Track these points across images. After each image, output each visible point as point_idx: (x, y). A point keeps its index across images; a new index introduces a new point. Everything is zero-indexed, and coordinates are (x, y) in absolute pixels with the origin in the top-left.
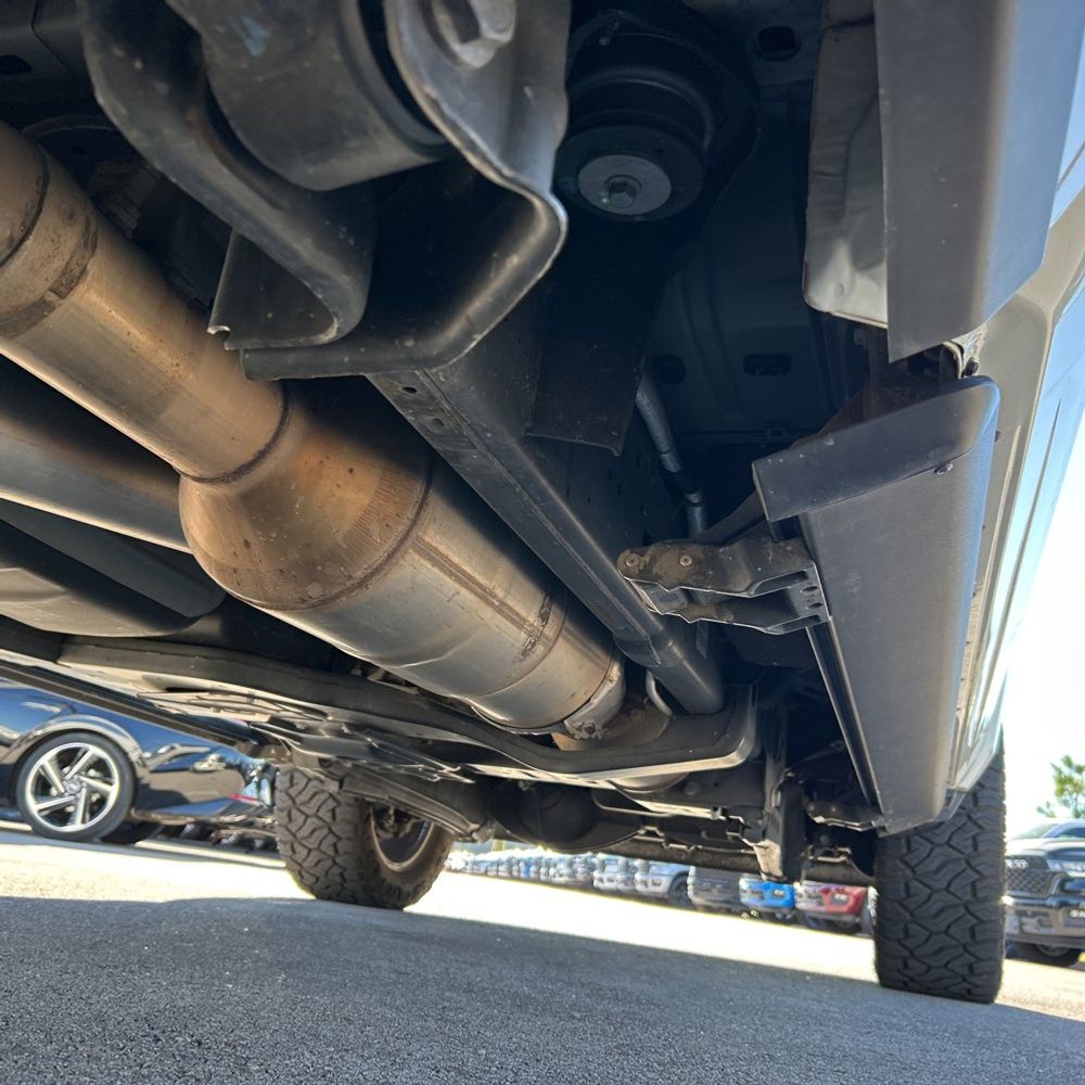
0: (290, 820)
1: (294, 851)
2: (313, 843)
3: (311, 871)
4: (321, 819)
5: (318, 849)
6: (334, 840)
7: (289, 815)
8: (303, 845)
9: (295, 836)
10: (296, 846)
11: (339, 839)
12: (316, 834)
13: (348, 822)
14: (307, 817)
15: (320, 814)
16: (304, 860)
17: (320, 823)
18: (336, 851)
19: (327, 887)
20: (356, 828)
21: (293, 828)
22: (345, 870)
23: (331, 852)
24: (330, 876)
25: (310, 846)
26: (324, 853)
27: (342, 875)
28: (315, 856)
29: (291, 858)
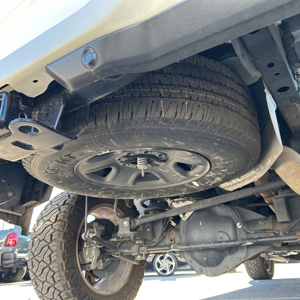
0: (248, 265)
1: (250, 271)
2: (254, 269)
3: (255, 274)
4: (254, 264)
5: (255, 270)
6: (258, 268)
7: (247, 264)
8: (252, 270)
9: (249, 268)
10: (250, 270)
11: (259, 267)
12: (254, 267)
13: (260, 264)
14: (251, 264)
15: (254, 263)
16: (253, 272)
17: (255, 265)
18: (259, 270)
19: (258, 277)
20: (262, 264)
21: (249, 267)
22: (262, 273)
23: (258, 270)
24: (259, 275)
25: (254, 270)
26: (257, 271)
27: (261, 274)
28: (255, 272)
29: (249, 273)
